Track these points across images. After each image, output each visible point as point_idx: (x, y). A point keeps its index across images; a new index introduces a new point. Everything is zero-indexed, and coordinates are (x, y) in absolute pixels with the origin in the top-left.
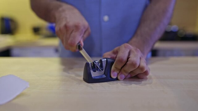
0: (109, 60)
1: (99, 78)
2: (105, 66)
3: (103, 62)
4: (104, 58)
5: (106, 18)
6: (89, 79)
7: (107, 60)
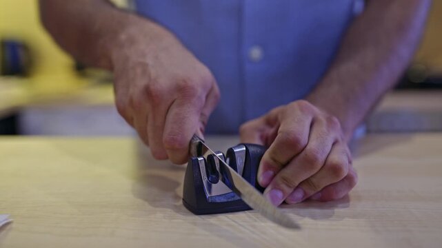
0: (251, 149)
1: (225, 200)
2: (243, 166)
3: (236, 155)
4: (239, 145)
5: (256, 53)
6: (198, 204)
7: (247, 150)
